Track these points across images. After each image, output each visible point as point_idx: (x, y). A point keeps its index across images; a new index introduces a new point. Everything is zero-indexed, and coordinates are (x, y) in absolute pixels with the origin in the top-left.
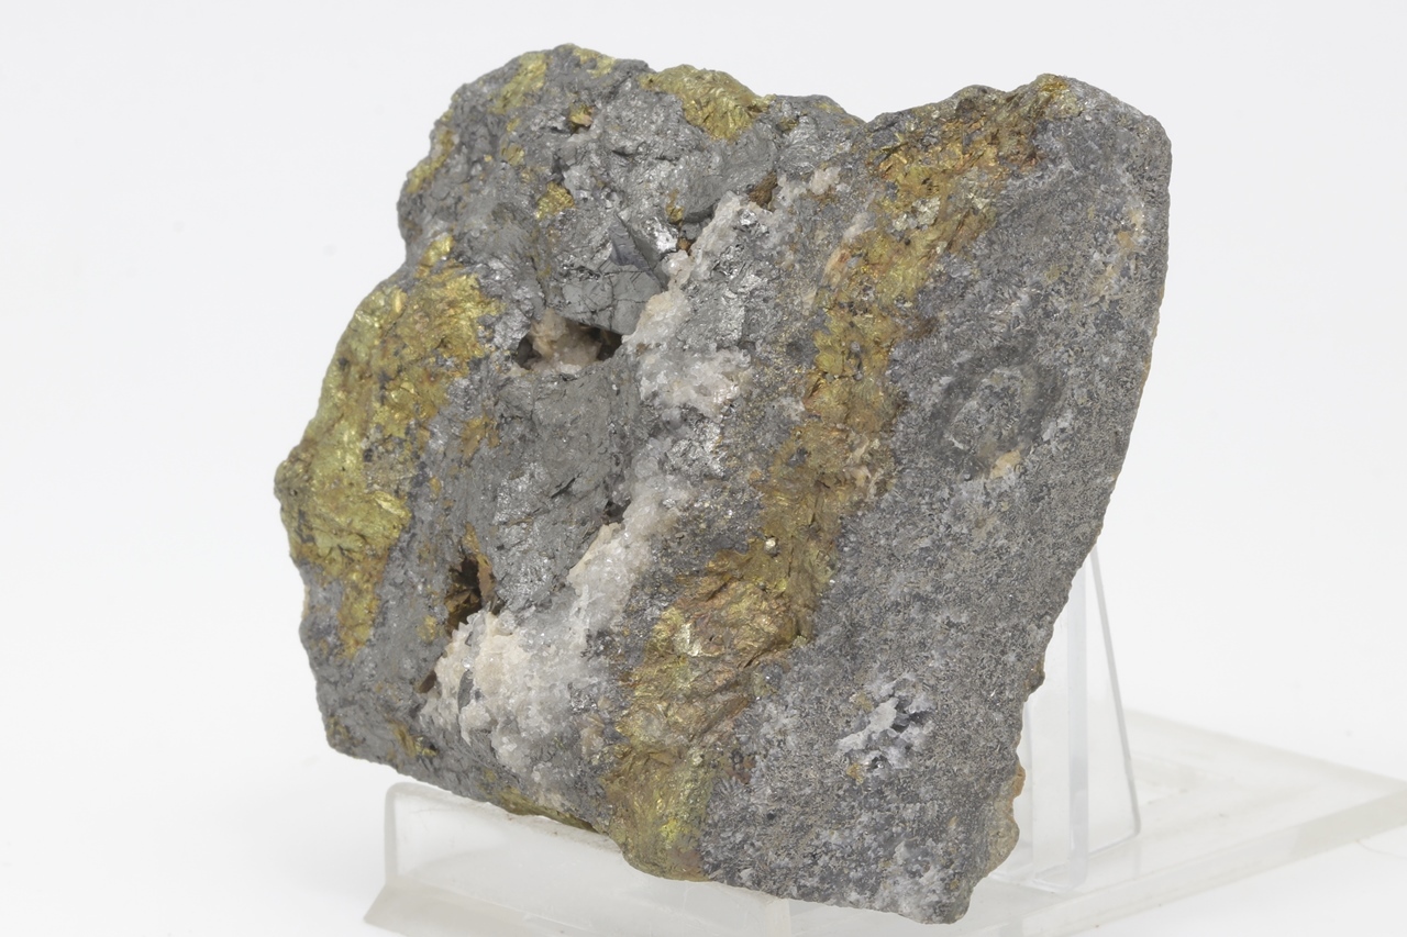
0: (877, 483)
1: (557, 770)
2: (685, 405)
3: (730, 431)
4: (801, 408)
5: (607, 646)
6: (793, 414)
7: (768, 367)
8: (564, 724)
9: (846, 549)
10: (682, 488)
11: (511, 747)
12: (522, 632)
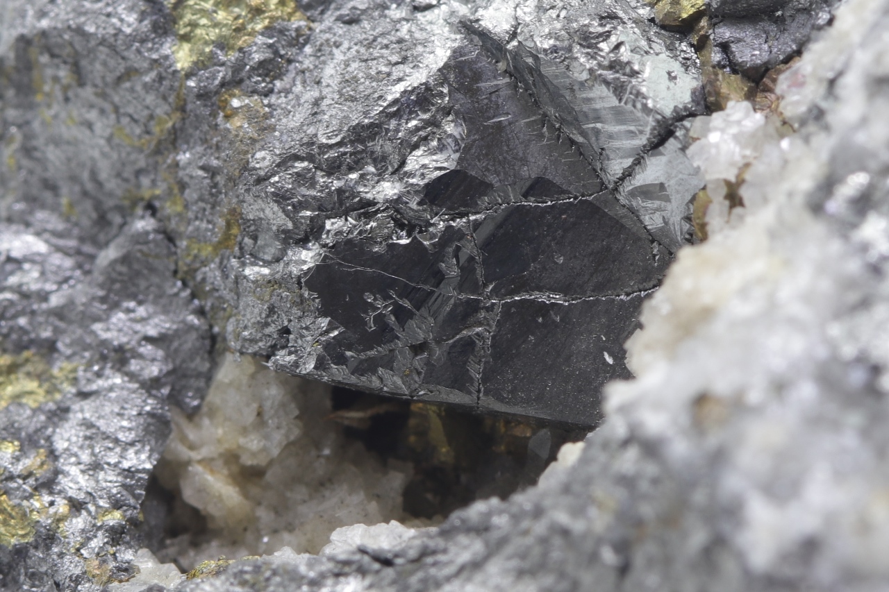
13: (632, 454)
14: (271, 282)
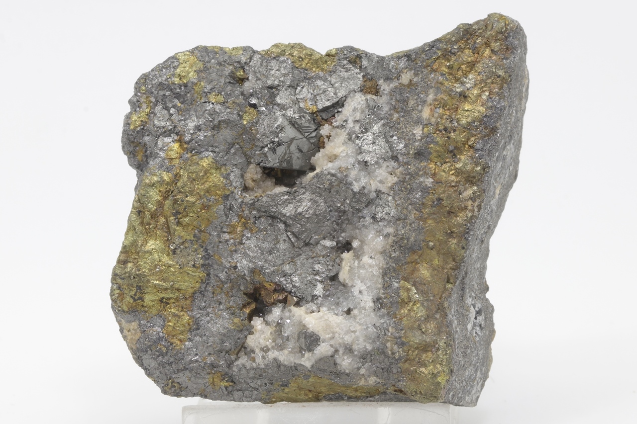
0: (477, 206)
1: (374, 366)
2: (376, 190)
3: (397, 198)
4: (431, 180)
5: (381, 304)
6: (428, 184)
7: (410, 165)
8: (378, 343)
9: (469, 238)
10: (390, 227)
11: (349, 361)
12: (324, 309)
13: (329, 176)
14: (260, 154)
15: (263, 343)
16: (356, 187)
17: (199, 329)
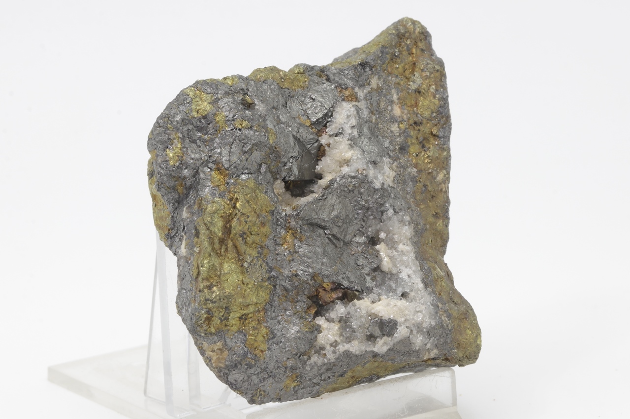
1: (436, 339)
2: (389, 185)
3: (398, 190)
6: (414, 174)
7: (400, 159)
8: (437, 318)
11: (421, 338)
12: (383, 297)
15: (332, 338)
16: (377, 185)
17: (275, 337)
